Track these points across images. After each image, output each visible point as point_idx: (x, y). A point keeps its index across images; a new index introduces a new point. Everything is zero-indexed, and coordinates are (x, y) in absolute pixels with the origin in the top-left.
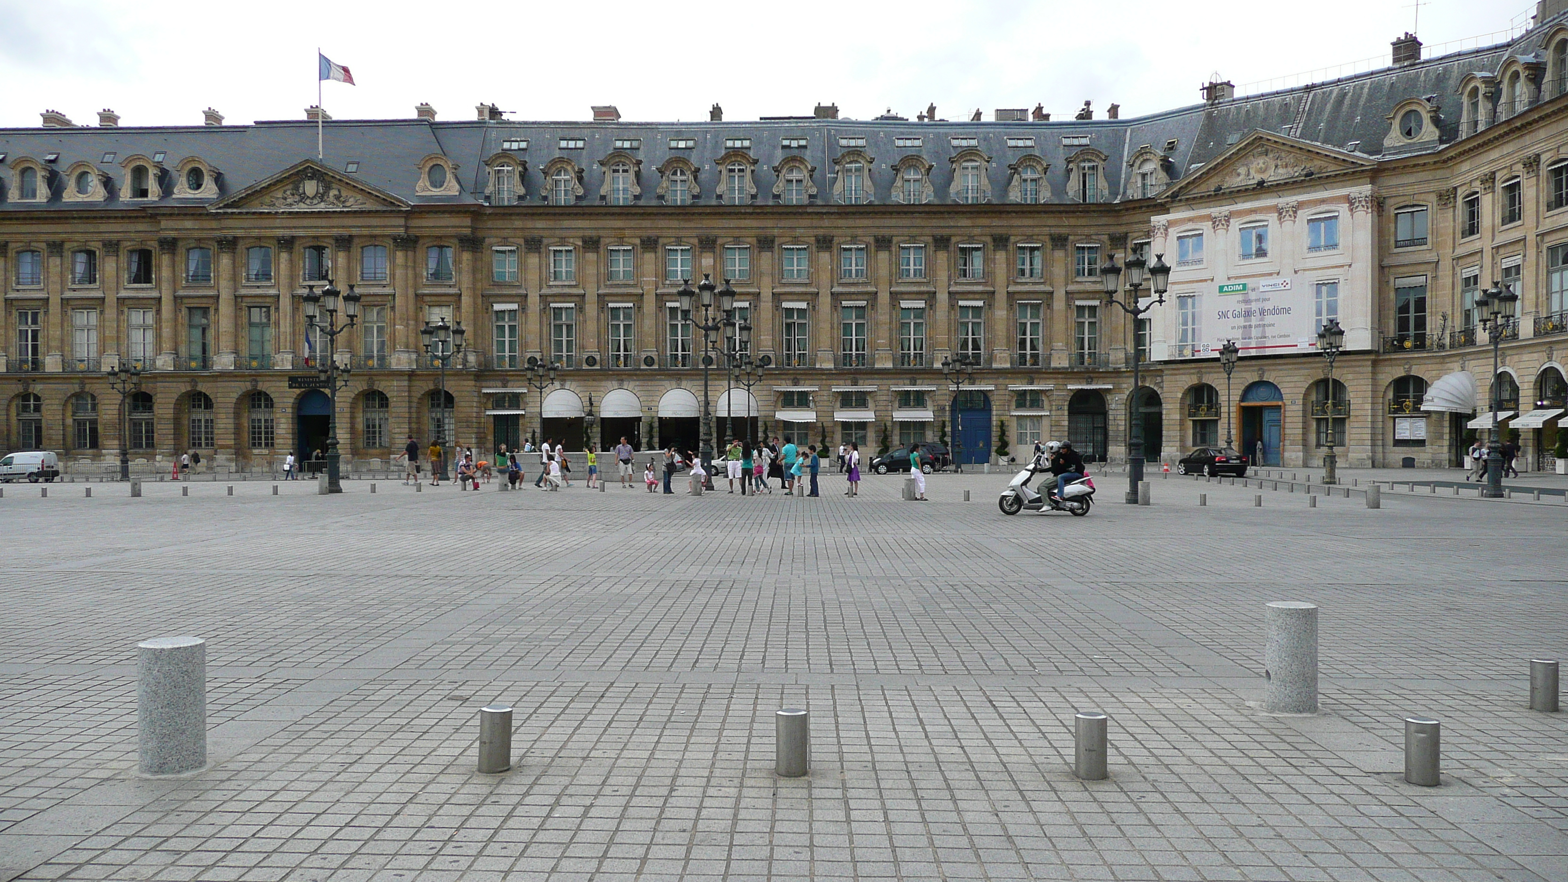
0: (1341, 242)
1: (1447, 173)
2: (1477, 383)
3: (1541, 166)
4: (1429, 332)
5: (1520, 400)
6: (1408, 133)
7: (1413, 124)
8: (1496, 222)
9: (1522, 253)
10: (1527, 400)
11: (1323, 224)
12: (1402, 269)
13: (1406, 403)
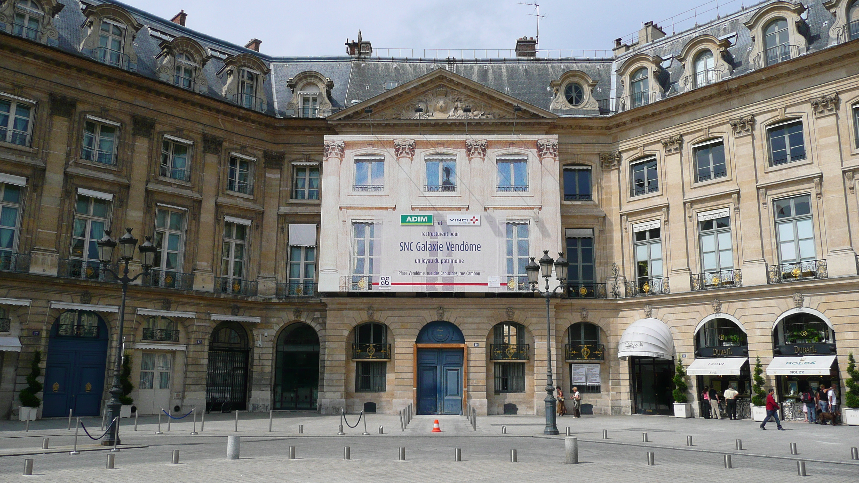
0: (531, 184)
1: (609, 139)
2: (674, 330)
3: (757, 126)
4: (598, 280)
5: (750, 347)
6: (570, 101)
7: (574, 95)
8: (686, 179)
9: (732, 207)
10: (761, 346)
11: (512, 166)
12: (571, 220)
13: (585, 349)
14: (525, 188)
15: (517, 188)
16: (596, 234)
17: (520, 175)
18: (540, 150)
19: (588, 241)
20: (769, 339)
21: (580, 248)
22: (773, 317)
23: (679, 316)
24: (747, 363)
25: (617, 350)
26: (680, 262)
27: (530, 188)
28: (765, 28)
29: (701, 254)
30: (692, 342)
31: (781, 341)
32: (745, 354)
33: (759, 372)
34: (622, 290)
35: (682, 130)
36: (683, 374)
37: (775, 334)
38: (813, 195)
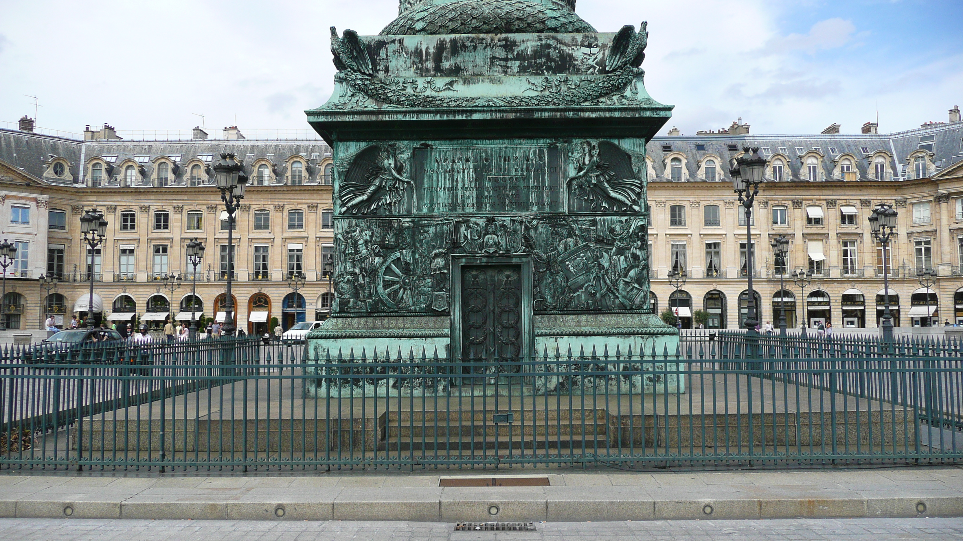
0: (31, 221)
1: (78, 198)
2: (104, 299)
3: (151, 211)
4: (65, 273)
5: (137, 308)
6: (56, 173)
7: (59, 169)
8: (116, 228)
9: (136, 245)
10: (141, 308)
11: (20, 210)
12: (52, 240)
13: (55, 307)
14: (27, 223)
15: (23, 222)
16: (66, 248)
17: (25, 216)
18: (38, 203)
19: (61, 251)
20: (145, 305)
21: (56, 255)
22: (147, 296)
23: (107, 293)
24: (135, 315)
25: (73, 308)
26: (109, 267)
27: (31, 224)
28: (160, 165)
29: (120, 264)
30: (112, 305)
31: (150, 306)
32: (135, 311)
33: (139, 319)
34: (78, 278)
35: (117, 203)
36: (106, 320)
37: (148, 303)
38: (169, 246)
